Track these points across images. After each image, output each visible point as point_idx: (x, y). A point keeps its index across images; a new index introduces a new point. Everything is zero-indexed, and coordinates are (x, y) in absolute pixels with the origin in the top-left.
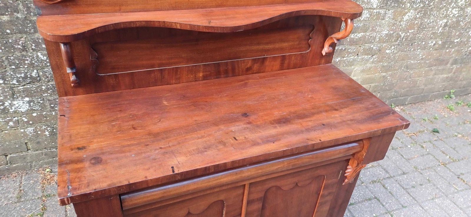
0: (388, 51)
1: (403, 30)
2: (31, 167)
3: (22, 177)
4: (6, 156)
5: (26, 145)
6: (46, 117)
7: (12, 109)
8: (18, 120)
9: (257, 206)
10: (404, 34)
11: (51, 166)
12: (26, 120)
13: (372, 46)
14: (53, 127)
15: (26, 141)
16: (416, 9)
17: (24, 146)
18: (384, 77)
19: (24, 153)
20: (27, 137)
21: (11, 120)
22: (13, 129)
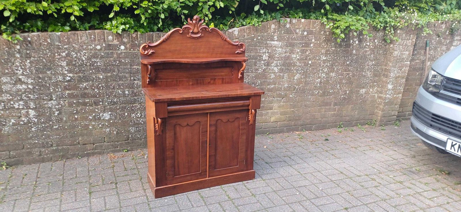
0: (291, 96)
1: (297, 85)
2: (104, 152)
4: (94, 144)
6: (116, 123)
7: (102, 117)
8: (104, 124)
9: (213, 128)
10: (297, 86)
12: (107, 124)
13: (281, 93)
14: (118, 129)
15: (105, 136)
16: (300, 74)
17: (103, 139)
18: (293, 111)
19: (102, 144)
20: (106, 134)
21: (100, 124)
22: (101, 129)
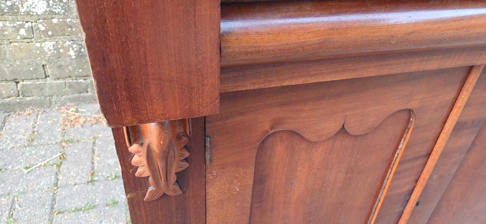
2: (50, 102)
3: (37, 116)
4: (17, 83)
5: (44, 69)
6: (71, 27)
7: (23, 7)
8: (32, 27)
11: (77, 105)
12: (43, 28)
14: (81, 45)
15: (44, 63)
17: (41, 69)
19: (41, 82)
20: (45, 57)
21: (22, 26)
22: (26, 40)
